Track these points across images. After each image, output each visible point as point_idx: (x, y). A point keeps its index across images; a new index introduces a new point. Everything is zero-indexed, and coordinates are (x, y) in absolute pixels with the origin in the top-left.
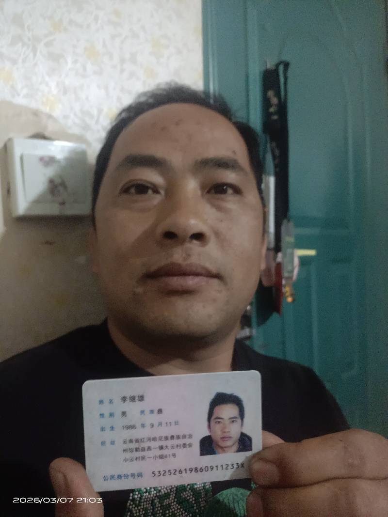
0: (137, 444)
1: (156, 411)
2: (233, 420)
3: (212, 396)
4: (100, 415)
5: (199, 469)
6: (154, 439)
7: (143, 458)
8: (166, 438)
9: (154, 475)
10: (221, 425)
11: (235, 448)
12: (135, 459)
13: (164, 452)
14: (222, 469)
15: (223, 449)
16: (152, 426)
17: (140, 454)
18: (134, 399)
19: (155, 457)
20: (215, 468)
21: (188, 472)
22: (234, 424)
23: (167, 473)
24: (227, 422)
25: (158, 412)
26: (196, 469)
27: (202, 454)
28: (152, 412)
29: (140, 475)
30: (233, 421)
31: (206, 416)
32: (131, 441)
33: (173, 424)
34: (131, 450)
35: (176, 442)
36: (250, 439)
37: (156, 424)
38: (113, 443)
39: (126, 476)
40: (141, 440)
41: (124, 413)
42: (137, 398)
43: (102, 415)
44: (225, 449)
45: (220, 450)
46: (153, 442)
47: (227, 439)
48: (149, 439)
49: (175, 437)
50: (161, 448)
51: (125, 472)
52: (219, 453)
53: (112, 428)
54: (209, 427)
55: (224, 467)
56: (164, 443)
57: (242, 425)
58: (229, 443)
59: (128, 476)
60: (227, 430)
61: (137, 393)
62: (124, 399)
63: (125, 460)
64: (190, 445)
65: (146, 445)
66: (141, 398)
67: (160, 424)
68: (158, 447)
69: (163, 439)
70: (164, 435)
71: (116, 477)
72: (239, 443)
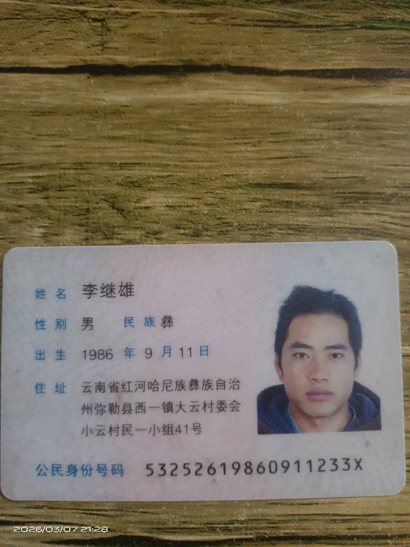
0: (114, 394)
1: (158, 321)
2: (334, 352)
3: (285, 293)
4: (37, 322)
5: (254, 467)
6: (153, 386)
7: (127, 429)
8: (180, 385)
9: (149, 472)
10: (307, 361)
11: (341, 419)
12: (108, 430)
13: (174, 419)
14: (311, 470)
15: (312, 420)
16: (149, 353)
17: (119, 419)
18: (112, 290)
19: (154, 429)
20: (293, 467)
21: (230, 471)
22: (338, 361)
23: (181, 471)
24: (321, 356)
25: (164, 322)
26: (248, 465)
27: (262, 431)
28: (149, 321)
29: (118, 470)
30: (335, 356)
31: (272, 339)
32: (100, 387)
33: (195, 351)
34: (100, 410)
35: (201, 396)
36: (376, 401)
37: (157, 350)
38: (60, 389)
39: (87, 470)
40: (123, 385)
41: (88, 322)
42: (117, 290)
43: (40, 324)
44: (318, 422)
45: (305, 424)
46: (149, 392)
47: (321, 397)
48: (141, 385)
49: (200, 385)
50: (168, 407)
51: (85, 461)
52: (303, 431)
53: (60, 355)
54: (279, 364)
55: (315, 465)
56: (175, 397)
57: (356, 366)
58: (326, 407)
59: (91, 469)
60: (320, 376)
61: (117, 280)
62: (89, 290)
63: (86, 431)
64: (235, 406)
65: (133, 398)
66: (128, 290)
67: (167, 350)
68: (160, 405)
69: (174, 385)
70: (175, 376)
71: (65, 469)
72: (350, 409)
